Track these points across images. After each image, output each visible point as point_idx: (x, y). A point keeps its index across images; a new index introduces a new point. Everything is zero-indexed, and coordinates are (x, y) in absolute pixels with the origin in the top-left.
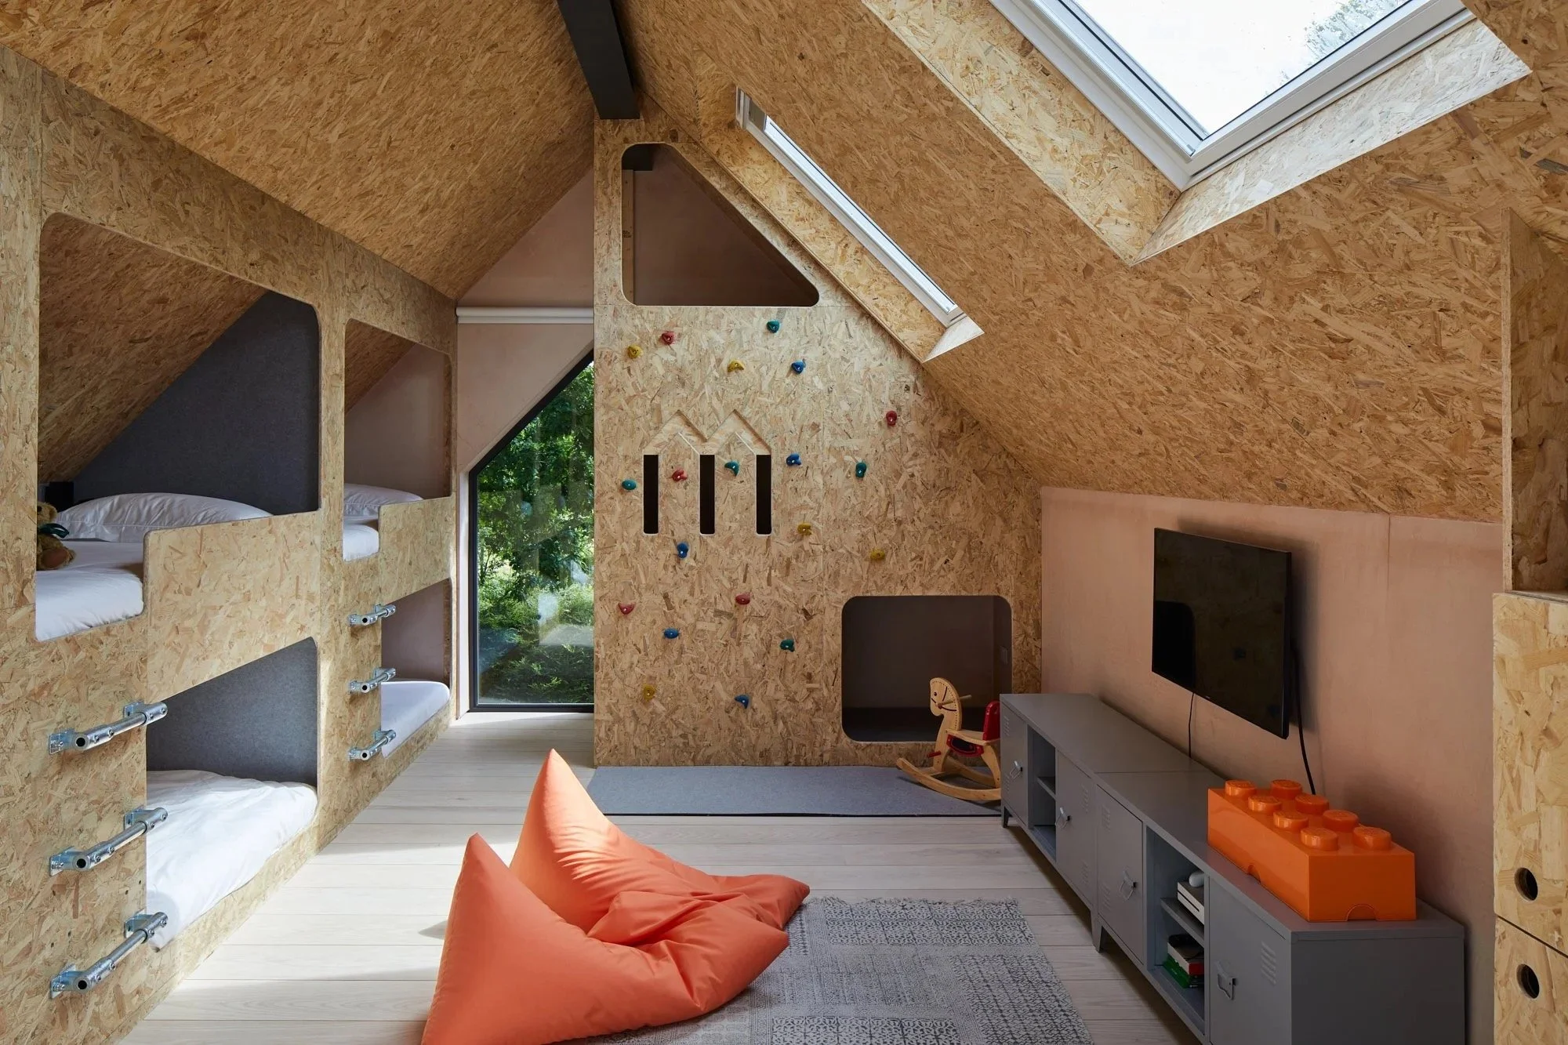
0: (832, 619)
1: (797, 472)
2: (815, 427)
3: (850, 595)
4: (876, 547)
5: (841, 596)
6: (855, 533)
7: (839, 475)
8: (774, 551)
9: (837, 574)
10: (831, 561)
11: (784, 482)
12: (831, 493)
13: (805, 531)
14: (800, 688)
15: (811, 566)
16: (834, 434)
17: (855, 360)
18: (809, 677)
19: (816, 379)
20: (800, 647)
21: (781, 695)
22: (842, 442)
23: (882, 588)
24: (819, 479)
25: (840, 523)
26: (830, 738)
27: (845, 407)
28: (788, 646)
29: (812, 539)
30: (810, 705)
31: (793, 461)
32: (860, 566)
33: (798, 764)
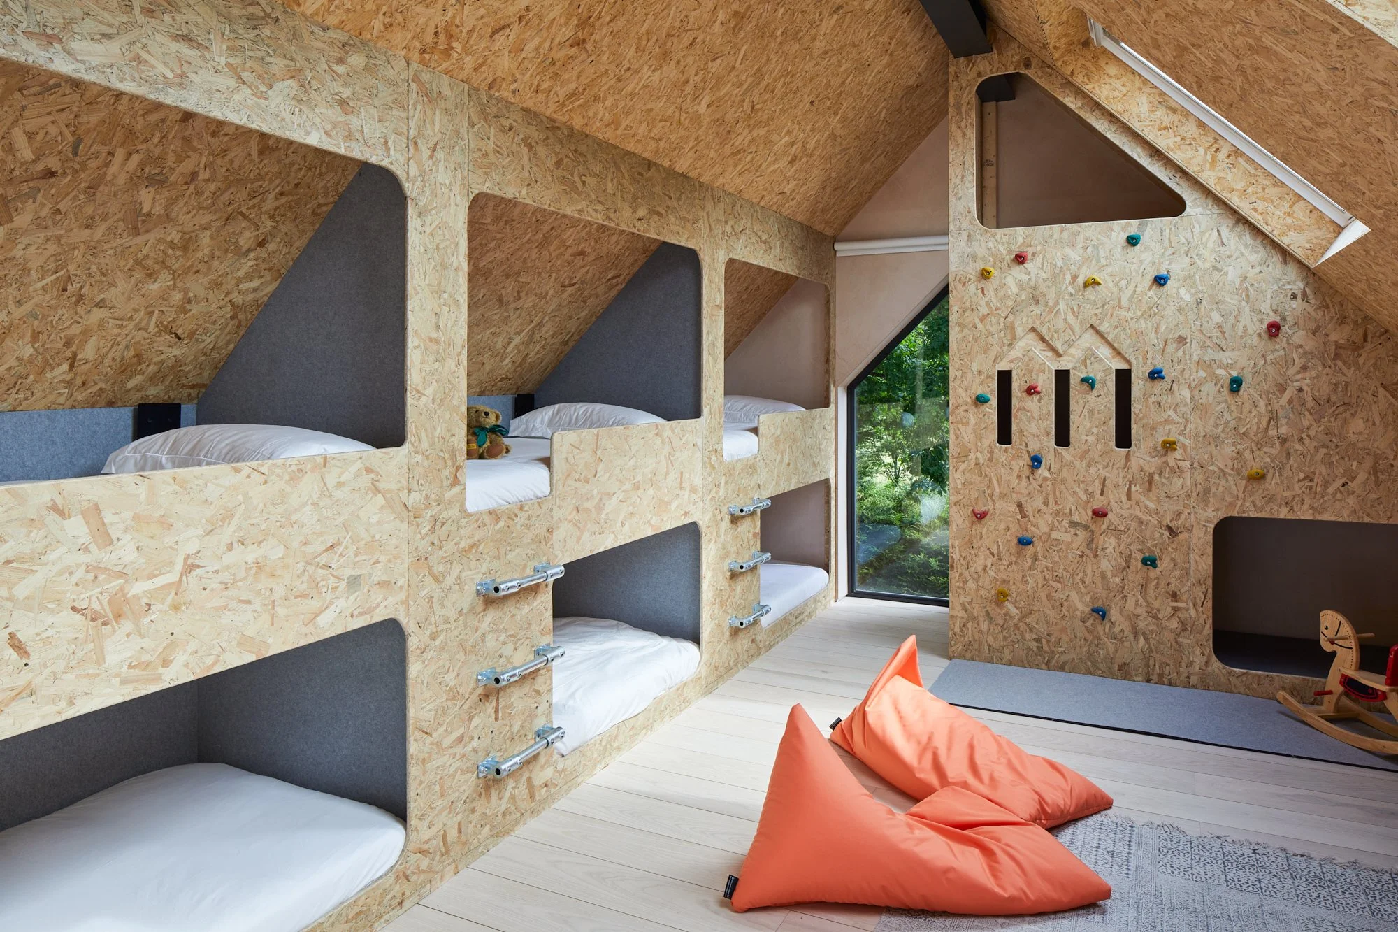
0: (1202, 539)
1: (1160, 386)
2: (1182, 340)
3: (1222, 515)
4: (1255, 466)
5: (1212, 515)
6: (1229, 450)
7: (1210, 389)
8: (1134, 463)
9: (1207, 492)
10: (1200, 478)
11: (1146, 396)
12: (1200, 408)
13: (1169, 446)
14: (1166, 607)
15: (1177, 483)
16: (1204, 347)
17: (1230, 270)
18: (1174, 596)
19: (1182, 291)
20: (1163, 565)
21: (1141, 611)
22: (1211, 355)
23: (1262, 509)
24: (1186, 393)
25: (1212, 440)
26: (1198, 660)
27: (1217, 318)
28: (1150, 562)
29: (1177, 455)
30: (1174, 624)
31: (1156, 375)
32: (1235, 486)
33: (1160, 683)
